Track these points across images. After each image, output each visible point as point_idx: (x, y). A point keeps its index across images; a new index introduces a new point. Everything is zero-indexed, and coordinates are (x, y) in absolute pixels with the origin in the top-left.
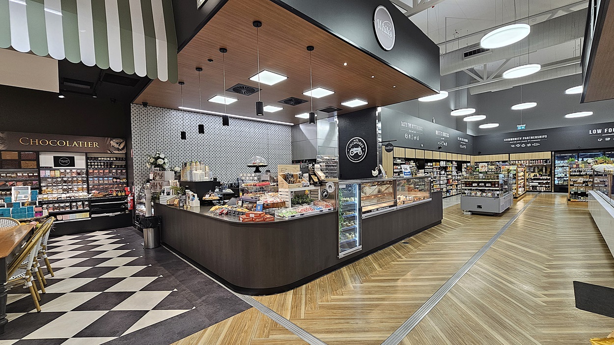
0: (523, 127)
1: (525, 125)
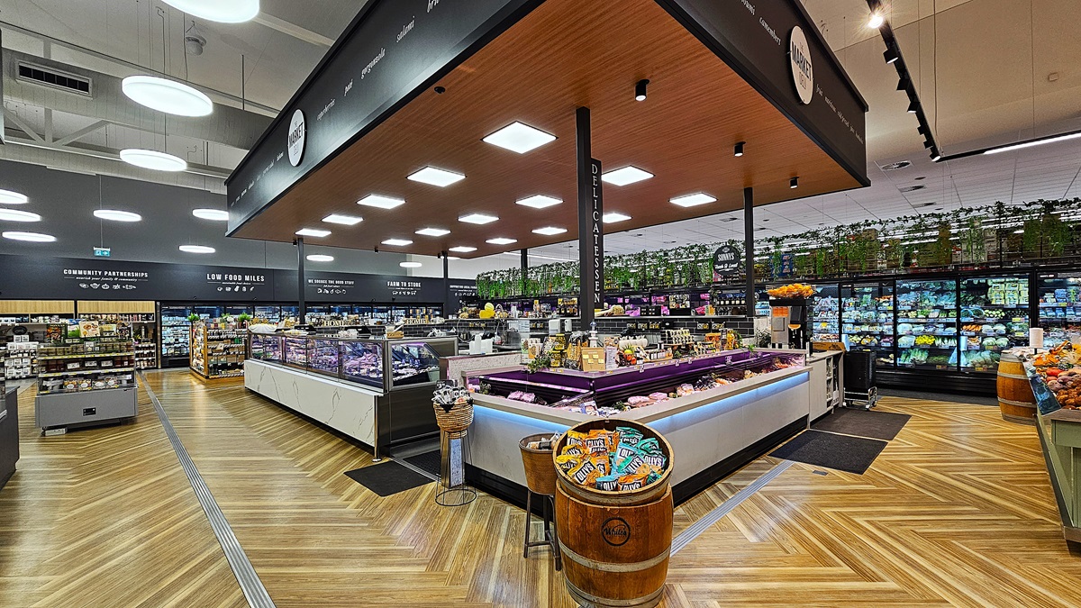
0: (106, 253)
1: (109, 250)
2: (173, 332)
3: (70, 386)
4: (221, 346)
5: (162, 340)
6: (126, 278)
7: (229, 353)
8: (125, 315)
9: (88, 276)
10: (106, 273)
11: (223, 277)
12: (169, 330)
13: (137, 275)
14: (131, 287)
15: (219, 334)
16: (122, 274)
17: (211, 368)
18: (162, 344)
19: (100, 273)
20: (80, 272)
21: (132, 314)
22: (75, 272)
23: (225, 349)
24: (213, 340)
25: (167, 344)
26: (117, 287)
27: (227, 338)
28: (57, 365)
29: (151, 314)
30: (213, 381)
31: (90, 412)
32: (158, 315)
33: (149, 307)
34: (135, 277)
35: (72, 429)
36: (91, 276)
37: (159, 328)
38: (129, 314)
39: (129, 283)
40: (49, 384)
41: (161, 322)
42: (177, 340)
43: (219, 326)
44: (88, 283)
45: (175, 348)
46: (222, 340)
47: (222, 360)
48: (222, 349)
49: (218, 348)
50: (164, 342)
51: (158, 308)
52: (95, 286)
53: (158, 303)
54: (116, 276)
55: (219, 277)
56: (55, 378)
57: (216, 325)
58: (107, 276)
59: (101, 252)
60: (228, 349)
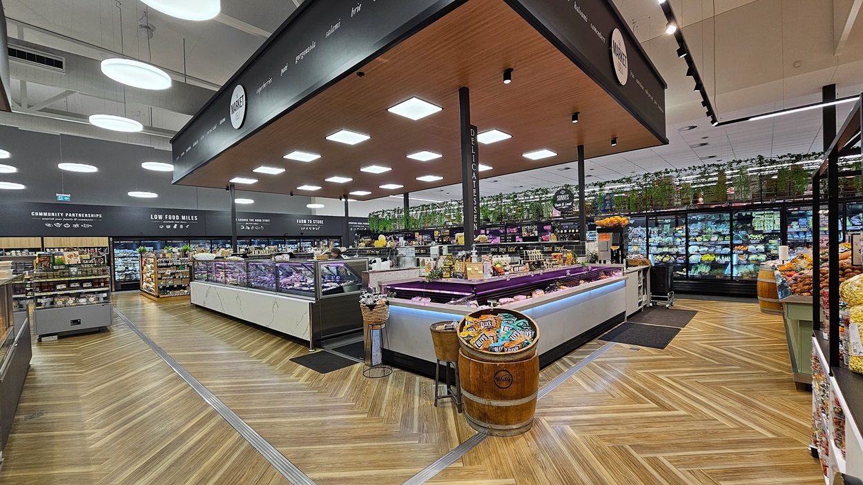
0: (67, 198)
1: (69, 195)
2: (125, 262)
3: (59, 302)
4: (168, 272)
5: (114, 268)
6: (83, 218)
7: (175, 277)
8: (84, 248)
9: (52, 217)
10: (67, 214)
11: (164, 217)
12: (120, 260)
13: (92, 216)
14: (88, 226)
15: (167, 262)
16: (80, 215)
17: (161, 289)
18: (115, 271)
19: (62, 214)
20: (45, 214)
21: (90, 248)
22: (41, 214)
23: (172, 274)
24: (162, 267)
25: (119, 272)
26: (76, 226)
27: (173, 265)
28: (48, 286)
29: (105, 248)
30: (163, 300)
31: (76, 322)
32: (111, 249)
33: (104, 242)
34: (91, 218)
35: (62, 336)
36: (55, 217)
37: (112, 259)
38: (87, 248)
39: (86, 223)
40: (42, 301)
41: (114, 254)
42: (127, 268)
43: (167, 255)
44: (52, 222)
45: (126, 274)
46: (169, 267)
47: (170, 282)
48: (169, 274)
49: (167, 273)
50: (116, 270)
51: (111, 243)
52: (58, 225)
53: (111, 239)
54: (75, 217)
55: (160, 217)
56: (47, 296)
57: (164, 255)
58: (68, 217)
59: (63, 197)
60: (174, 274)
